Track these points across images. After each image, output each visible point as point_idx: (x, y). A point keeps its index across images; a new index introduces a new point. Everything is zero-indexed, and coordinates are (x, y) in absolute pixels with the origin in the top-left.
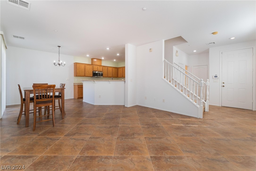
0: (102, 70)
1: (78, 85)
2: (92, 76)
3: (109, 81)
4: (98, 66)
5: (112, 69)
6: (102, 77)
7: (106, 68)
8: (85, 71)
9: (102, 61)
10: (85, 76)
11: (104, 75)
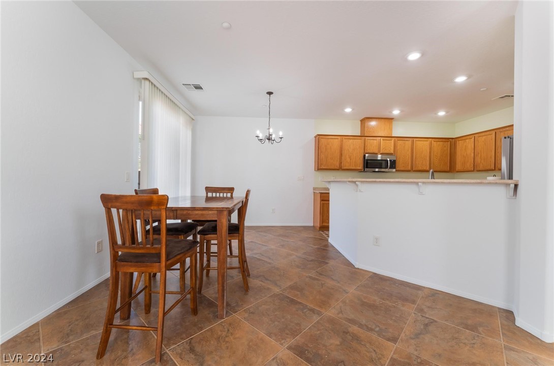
0: (394, 151)
1: (321, 193)
2: (360, 167)
3: (417, 183)
4: (382, 138)
5: (431, 143)
6: (394, 170)
7: (409, 143)
8: (341, 155)
9: (394, 123)
10: (340, 169)
11: (399, 165)
